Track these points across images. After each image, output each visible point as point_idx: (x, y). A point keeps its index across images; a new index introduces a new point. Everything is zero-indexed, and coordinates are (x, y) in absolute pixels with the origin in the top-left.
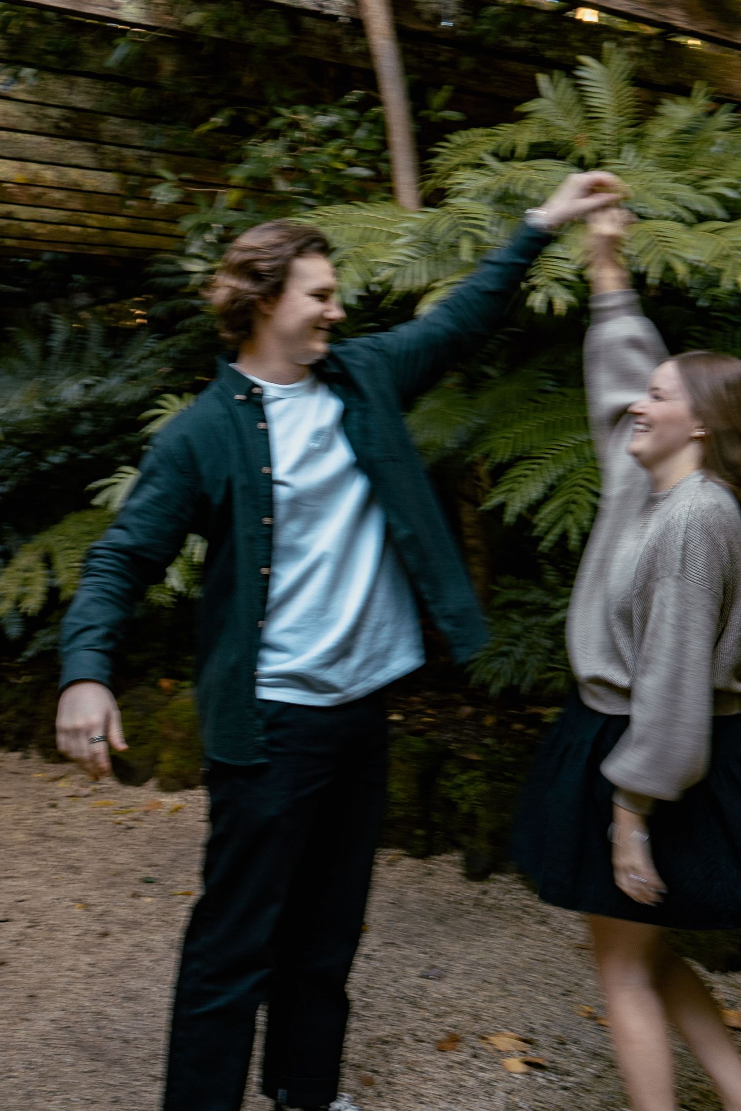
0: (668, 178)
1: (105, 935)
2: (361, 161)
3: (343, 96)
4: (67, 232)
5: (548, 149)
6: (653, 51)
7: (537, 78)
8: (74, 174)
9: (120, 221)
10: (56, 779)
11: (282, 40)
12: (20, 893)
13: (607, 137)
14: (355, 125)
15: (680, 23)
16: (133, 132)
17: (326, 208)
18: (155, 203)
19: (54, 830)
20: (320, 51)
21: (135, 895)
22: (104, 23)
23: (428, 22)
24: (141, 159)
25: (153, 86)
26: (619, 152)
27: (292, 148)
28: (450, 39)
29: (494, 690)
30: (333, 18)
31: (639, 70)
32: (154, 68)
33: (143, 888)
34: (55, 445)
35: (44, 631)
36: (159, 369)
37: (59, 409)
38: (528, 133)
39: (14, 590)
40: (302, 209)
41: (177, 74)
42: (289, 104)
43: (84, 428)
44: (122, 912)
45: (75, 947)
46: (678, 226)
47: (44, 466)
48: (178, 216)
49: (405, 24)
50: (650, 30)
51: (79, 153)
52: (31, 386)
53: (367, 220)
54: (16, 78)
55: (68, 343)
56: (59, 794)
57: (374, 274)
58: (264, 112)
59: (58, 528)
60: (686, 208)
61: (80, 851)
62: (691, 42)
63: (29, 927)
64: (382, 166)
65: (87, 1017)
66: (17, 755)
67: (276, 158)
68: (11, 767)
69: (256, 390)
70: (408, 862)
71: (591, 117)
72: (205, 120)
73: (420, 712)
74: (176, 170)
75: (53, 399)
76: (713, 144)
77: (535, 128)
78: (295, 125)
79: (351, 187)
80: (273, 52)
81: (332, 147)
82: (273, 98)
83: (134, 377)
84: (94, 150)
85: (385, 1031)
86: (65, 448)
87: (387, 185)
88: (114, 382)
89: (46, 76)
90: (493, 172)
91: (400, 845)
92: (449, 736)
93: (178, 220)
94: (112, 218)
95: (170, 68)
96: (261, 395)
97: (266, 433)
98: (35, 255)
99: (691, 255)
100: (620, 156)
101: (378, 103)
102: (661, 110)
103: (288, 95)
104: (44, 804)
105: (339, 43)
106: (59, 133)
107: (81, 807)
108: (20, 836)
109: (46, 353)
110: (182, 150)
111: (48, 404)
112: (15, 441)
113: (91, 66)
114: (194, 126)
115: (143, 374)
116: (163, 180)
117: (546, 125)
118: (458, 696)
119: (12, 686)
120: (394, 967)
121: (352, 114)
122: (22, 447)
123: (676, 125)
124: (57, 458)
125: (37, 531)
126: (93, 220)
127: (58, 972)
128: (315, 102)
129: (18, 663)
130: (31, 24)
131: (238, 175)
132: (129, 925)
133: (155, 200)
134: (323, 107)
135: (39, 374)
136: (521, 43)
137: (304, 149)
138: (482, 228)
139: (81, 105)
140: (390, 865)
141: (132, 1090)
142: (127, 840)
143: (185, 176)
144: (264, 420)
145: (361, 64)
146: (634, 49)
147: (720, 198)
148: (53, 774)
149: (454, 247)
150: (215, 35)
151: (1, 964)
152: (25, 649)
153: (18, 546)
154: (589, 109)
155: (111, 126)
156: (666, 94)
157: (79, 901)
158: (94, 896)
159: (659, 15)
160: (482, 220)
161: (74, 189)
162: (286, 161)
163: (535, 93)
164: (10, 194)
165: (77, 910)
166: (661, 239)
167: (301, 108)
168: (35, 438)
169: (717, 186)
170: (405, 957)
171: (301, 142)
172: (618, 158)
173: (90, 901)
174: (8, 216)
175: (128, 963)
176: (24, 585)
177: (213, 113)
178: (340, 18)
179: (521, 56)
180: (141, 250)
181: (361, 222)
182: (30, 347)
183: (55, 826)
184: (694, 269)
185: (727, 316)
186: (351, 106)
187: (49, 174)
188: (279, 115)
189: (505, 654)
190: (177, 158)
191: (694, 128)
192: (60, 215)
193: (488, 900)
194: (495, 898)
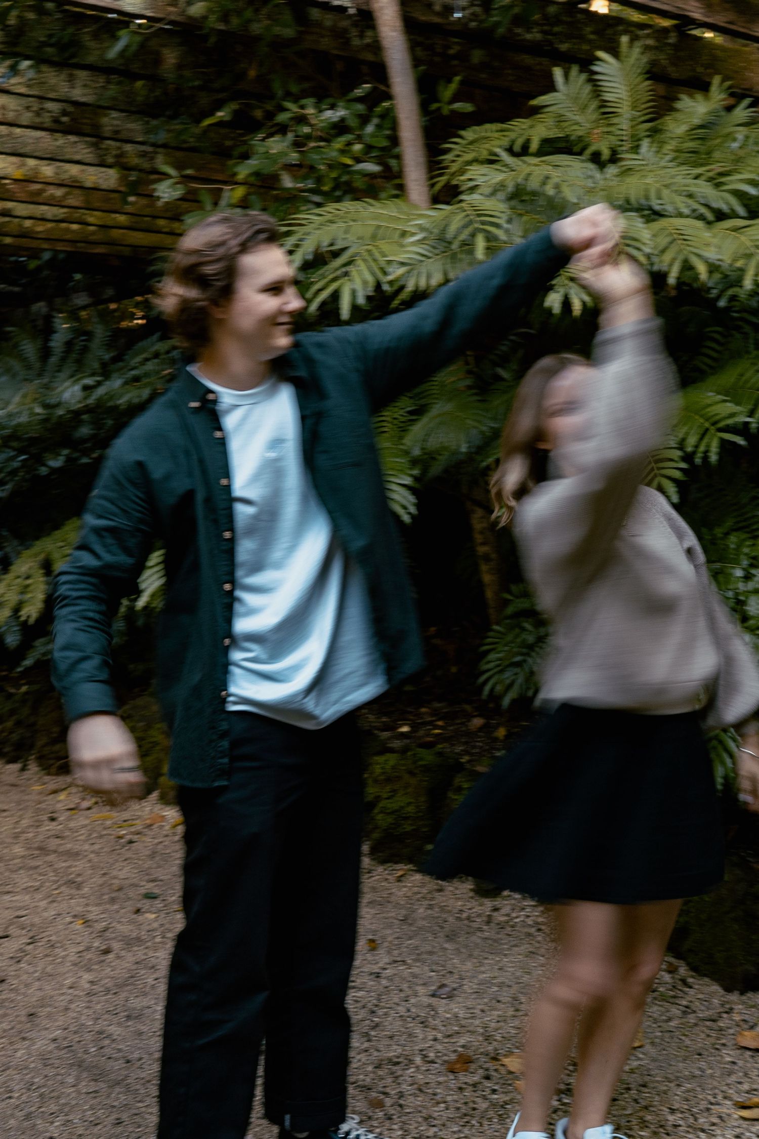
0: (689, 174)
1: (107, 952)
2: (369, 158)
3: (352, 90)
4: (67, 230)
5: (563, 145)
6: (669, 44)
7: (554, 72)
8: (74, 170)
9: (122, 219)
10: (55, 792)
11: (289, 32)
12: (20, 908)
13: (624, 133)
14: (364, 120)
15: (697, 15)
16: (134, 127)
17: (337, 205)
18: (158, 200)
19: (53, 843)
20: (326, 43)
21: (138, 911)
22: (105, 15)
23: (438, 14)
24: (143, 155)
25: (154, 79)
26: (638, 147)
27: (298, 144)
28: (462, 31)
29: (506, 701)
30: (342, 9)
31: (653, 63)
32: (158, 61)
33: (146, 904)
34: (53, 448)
35: (42, 640)
36: (163, 370)
37: (60, 412)
38: (544, 129)
39: (12, 598)
40: (310, 206)
41: (180, 67)
42: (296, 99)
43: (85, 431)
44: (124, 929)
45: (75, 965)
46: (700, 224)
47: (43, 471)
48: (182, 214)
49: (414, 15)
50: (666, 23)
51: (80, 148)
52: (30, 388)
53: (377, 217)
54: (14, 70)
55: (69, 344)
56: (59, 806)
57: (385, 273)
58: (269, 107)
59: (58, 534)
60: (707, 206)
61: (80, 865)
62: (709, 35)
63: (29, 944)
64: (393, 162)
65: (88, 1037)
66: (16, 767)
67: (282, 154)
68: (11, 779)
69: (211, 397)
70: (418, 877)
71: (606, 111)
72: (212, 114)
73: (430, 723)
74: (179, 166)
75: (53, 401)
76: (735, 140)
77: (550, 122)
78: (302, 120)
79: (359, 183)
80: (278, 44)
81: (339, 143)
82: (280, 93)
83: (136, 379)
84: (95, 145)
85: (394, 1051)
86: (66, 452)
87: (397, 181)
88: (116, 383)
89: (44, 68)
90: (508, 168)
91: (410, 861)
92: (459, 749)
93: (182, 218)
94: (113, 215)
95: (173, 61)
96: (215, 402)
97: (222, 443)
98: (35, 254)
99: (712, 254)
100: (639, 151)
101: (389, 97)
102: (678, 105)
103: (294, 89)
104: (45, 817)
105: (348, 36)
106: (57, 128)
107: (81, 820)
108: (18, 850)
109: (45, 353)
110: (185, 146)
111: (46, 406)
112: (15, 444)
113: (91, 59)
114: (198, 121)
115: (147, 375)
116: (167, 176)
117: (560, 120)
118: (468, 708)
119: (10, 696)
120: (405, 986)
121: (360, 108)
122: (21, 451)
123: (696, 121)
124: (56, 463)
125: (37, 538)
126: (93, 218)
127: (59, 990)
128: (322, 96)
129: (16, 673)
130: (31, 16)
131: (243, 171)
132: (130, 942)
133: (159, 198)
134: (330, 100)
135: (40, 375)
136: (534, 35)
137: (312, 144)
138: (497, 226)
139: (83, 99)
140: (399, 881)
141: (136, 1111)
142: (129, 855)
143: (189, 172)
144: (220, 429)
145: (370, 57)
146: (650, 42)
147: (740, 195)
148: (52, 786)
149: (468, 246)
150: (221, 27)
151: (3, 981)
152: (24, 659)
153: (19, 554)
154: (603, 104)
155: (112, 121)
156: (682, 88)
157: (82, 916)
158: (94, 912)
159: (677, 7)
160: (499, 218)
161: (74, 185)
162: (294, 157)
163: (551, 87)
164: (8, 191)
165: (78, 925)
166: (681, 237)
167: (310, 101)
168: (33, 441)
169: (736, 182)
170: (415, 976)
171: (309, 137)
172: (637, 153)
173: (91, 917)
174: (6, 213)
175: (130, 980)
176: (22, 593)
177: (219, 108)
178: (349, 10)
179: (534, 49)
180: (144, 249)
181: (373, 219)
182: (29, 348)
183: (56, 840)
184: (713, 268)
185: (745, 315)
186: (359, 100)
187: (48, 170)
188: (286, 110)
189: (518, 664)
190: (179, 154)
191: (710, 123)
192: (60, 212)
193: (499, 917)
194: (508, 915)
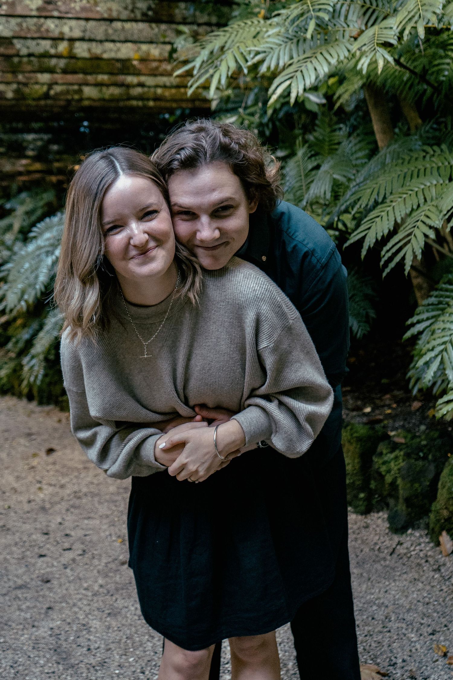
164: (138, 68)
165: (118, 543)
187: (155, 51)
193: (401, 550)
194: (407, 548)
